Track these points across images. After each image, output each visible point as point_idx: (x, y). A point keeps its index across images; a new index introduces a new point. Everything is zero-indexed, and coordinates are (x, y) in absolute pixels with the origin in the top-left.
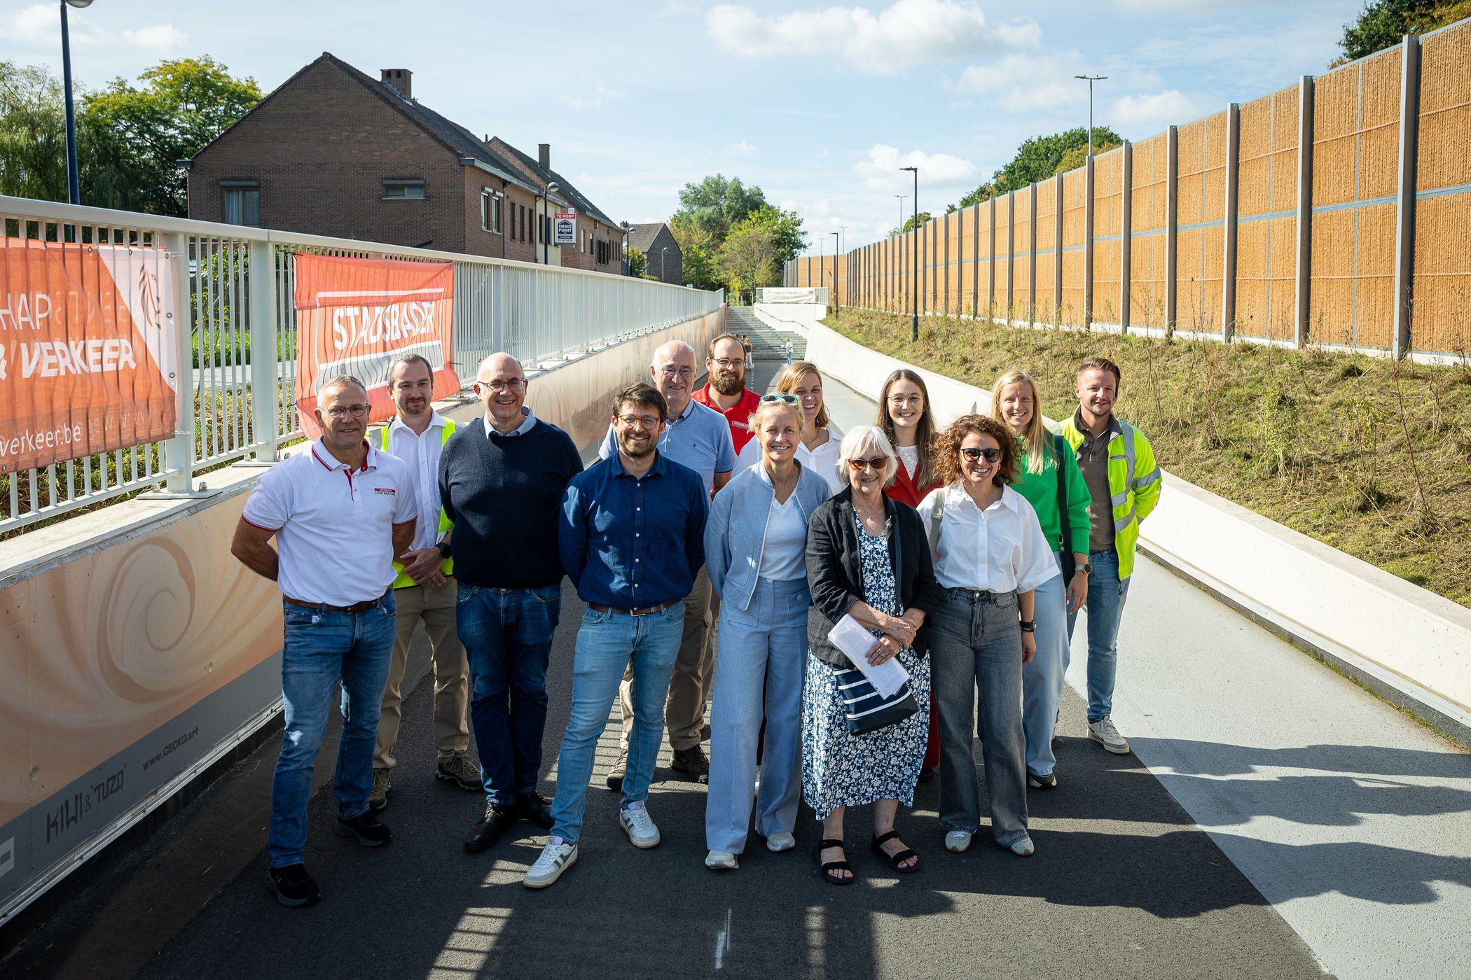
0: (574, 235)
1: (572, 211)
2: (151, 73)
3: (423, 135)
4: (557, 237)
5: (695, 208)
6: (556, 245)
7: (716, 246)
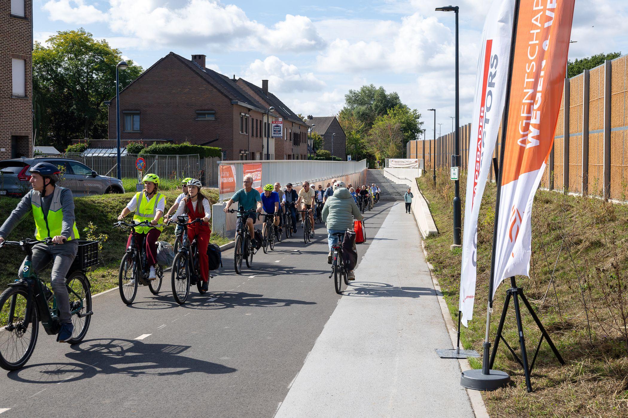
0: (282, 132)
1: (281, 119)
2: (52, 38)
3: (215, 90)
4: (273, 133)
5: (355, 106)
6: (272, 137)
7: (367, 130)
